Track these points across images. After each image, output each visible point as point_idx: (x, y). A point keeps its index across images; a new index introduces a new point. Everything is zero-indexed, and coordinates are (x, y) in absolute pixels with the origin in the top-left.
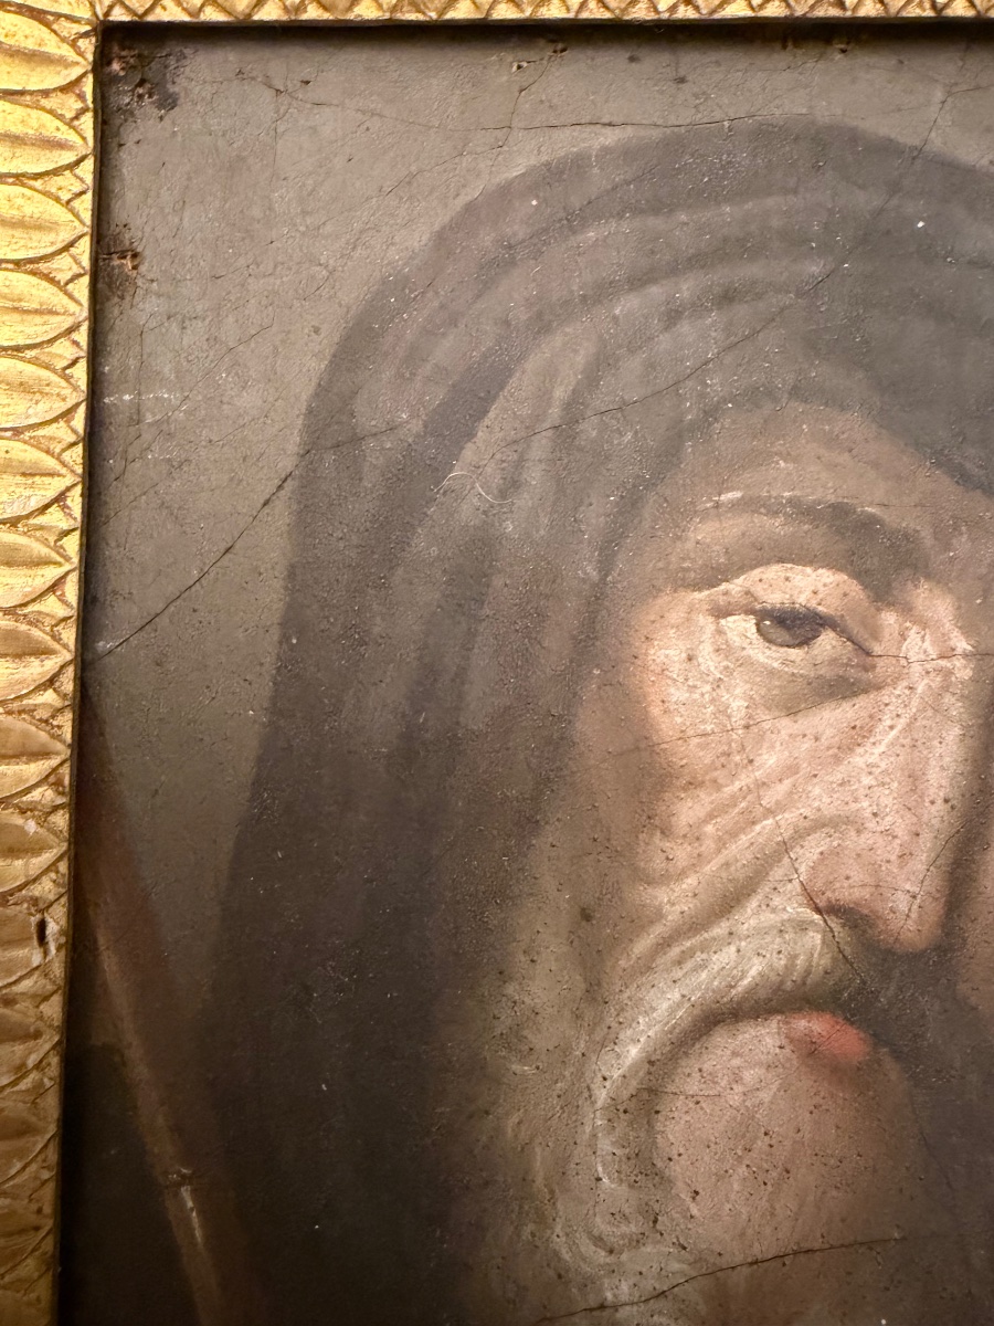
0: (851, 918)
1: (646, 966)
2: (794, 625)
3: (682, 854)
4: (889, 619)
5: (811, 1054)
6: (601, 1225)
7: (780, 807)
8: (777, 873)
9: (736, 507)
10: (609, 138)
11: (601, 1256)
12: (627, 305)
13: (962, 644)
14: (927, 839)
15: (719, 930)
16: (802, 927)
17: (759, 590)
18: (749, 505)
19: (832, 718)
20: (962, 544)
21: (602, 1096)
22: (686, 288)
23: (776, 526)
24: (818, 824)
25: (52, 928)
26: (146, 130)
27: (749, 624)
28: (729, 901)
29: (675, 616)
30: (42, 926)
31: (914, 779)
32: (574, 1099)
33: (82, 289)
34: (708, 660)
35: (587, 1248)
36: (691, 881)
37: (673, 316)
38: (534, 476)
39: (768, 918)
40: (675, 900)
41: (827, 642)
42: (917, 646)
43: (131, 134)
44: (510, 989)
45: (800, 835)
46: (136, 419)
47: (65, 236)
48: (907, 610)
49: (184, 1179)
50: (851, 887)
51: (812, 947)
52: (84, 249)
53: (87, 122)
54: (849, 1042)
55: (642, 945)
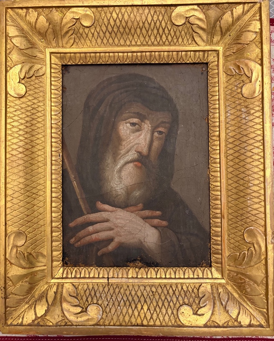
0: (140, 153)
1: (120, 158)
2: (133, 124)
3: (123, 147)
4: (143, 123)
5: (136, 166)
6: (116, 183)
7: (133, 142)
8: (132, 149)
9: (128, 113)
10: (114, 75)
11: (116, 185)
12: (117, 92)
13: (150, 126)
14: (147, 145)
15: (127, 155)
16: (135, 154)
17: (130, 121)
18: (129, 112)
19: (137, 133)
20: (150, 116)
21: (116, 171)
22: (122, 91)
23: (132, 114)
24: (136, 144)
25: (61, 155)
26: (67, 75)
27: (129, 124)
28: (128, 152)
29: (122, 124)
30: (60, 155)
31: (146, 139)
32: (113, 171)
33: (61, 92)
34: (125, 128)
35: (115, 185)
36: (124, 150)
37: (121, 94)
38: (108, 110)
39: (131, 153)
40: (122, 152)
41: (137, 126)
42: (146, 126)
43: (65, 76)
44: (107, 161)
45: (135, 145)
46: (66, 105)
47: (59, 87)
48: (145, 123)
49: (74, 181)
50: (140, 150)
51: (136, 156)
52: (61, 88)
53: (61, 75)
54: (140, 165)
55: (119, 157)
